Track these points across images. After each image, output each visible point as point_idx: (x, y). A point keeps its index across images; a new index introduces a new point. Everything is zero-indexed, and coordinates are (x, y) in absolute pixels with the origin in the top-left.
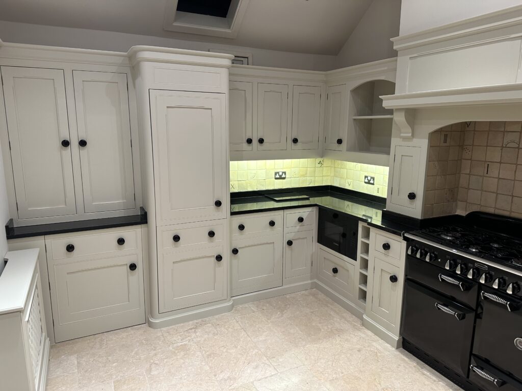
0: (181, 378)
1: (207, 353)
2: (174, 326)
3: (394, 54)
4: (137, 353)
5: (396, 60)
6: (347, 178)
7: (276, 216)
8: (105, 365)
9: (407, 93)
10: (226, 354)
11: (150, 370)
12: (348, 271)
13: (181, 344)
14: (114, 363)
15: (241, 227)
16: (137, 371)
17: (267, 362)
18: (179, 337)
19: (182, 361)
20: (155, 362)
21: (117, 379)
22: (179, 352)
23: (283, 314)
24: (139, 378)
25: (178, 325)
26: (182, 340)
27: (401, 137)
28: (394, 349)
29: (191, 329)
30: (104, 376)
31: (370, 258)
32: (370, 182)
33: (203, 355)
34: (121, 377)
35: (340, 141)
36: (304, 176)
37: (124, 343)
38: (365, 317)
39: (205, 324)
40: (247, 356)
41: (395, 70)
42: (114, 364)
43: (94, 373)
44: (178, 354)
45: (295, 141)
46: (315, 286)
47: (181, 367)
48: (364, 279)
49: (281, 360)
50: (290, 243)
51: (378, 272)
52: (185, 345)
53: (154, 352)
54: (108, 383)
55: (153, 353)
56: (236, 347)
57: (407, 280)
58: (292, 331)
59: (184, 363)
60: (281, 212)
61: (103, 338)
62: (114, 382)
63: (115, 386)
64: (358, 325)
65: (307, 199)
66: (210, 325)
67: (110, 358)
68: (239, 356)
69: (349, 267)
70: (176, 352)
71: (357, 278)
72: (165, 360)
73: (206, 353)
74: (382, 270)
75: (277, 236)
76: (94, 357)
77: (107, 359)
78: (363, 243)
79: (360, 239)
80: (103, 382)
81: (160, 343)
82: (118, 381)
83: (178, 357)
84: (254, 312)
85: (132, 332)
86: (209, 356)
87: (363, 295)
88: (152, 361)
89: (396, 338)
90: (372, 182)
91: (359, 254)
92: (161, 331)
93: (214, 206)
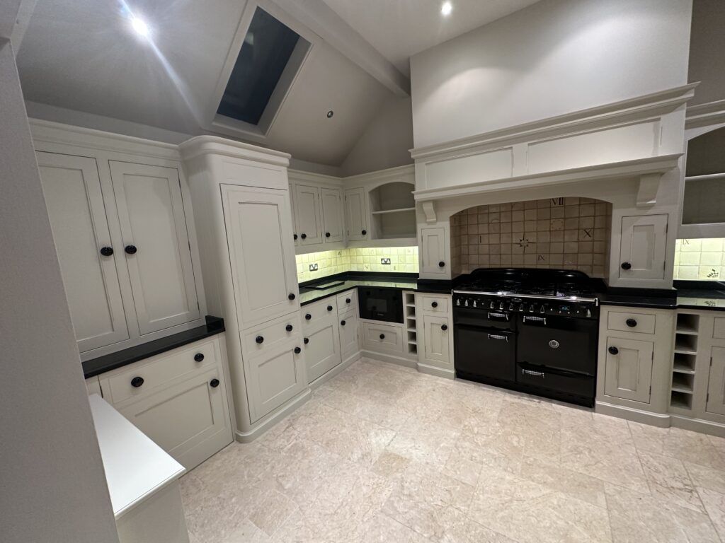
0: (320, 477)
1: (324, 442)
2: (267, 432)
3: (412, 161)
4: (250, 476)
5: (414, 166)
6: (364, 263)
7: (331, 301)
8: (222, 506)
9: (427, 189)
10: (341, 436)
11: (280, 486)
12: (396, 333)
13: (290, 445)
14: (232, 498)
15: (308, 317)
16: (267, 493)
17: (380, 427)
18: (282, 440)
19: (306, 461)
20: (279, 475)
21: (250, 513)
22: (295, 454)
23: (357, 385)
24: (277, 500)
25: (271, 429)
26: (288, 441)
27: (426, 222)
28: (452, 381)
29: (288, 427)
30: (230, 518)
31: (418, 317)
32: (386, 262)
33: (321, 446)
34: (253, 509)
35: (364, 233)
36: (330, 266)
37: (225, 472)
38: (419, 364)
39: (298, 418)
40: (361, 430)
41: (414, 173)
42: (233, 500)
43: (217, 522)
44: (296, 456)
45: (328, 235)
46: (363, 354)
47: (310, 467)
48: (413, 336)
49: (389, 421)
50: (343, 323)
51: (428, 326)
52: (295, 444)
53: (269, 465)
54: (244, 524)
55: (268, 468)
56: (345, 426)
57: (456, 326)
58: (375, 395)
59: (310, 462)
60: (334, 297)
61: (194, 478)
62: (250, 519)
63: (255, 523)
64: (416, 372)
65: (343, 284)
66: (302, 417)
67: (221, 495)
68: (354, 433)
69: (396, 330)
70: (292, 455)
71: (406, 336)
72: (289, 468)
73: (322, 443)
74: (431, 324)
75: (334, 318)
76: (200, 504)
77: (219, 498)
78: (409, 308)
79: (405, 305)
80: (236, 526)
81: (267, 454)
82: (254, 516)
83: (299, 459)
84: (332, 392)
85: (225, 457)
86: (327, 444)
87: (414, 349)
88: (275, 476)
89: (453, 372)
90: (388, 262)
91: (406, 317)
92: (258, 442)
93: (288, 301)
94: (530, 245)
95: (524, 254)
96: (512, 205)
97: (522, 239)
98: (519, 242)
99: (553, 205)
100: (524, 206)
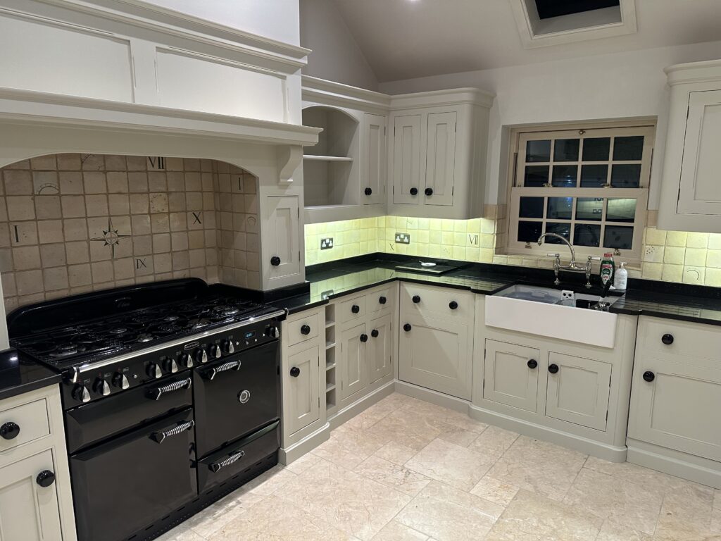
94: (121, 240)
95: (113, 259)
96: (83, 158)
97: (107, 229)
98: (101, 236)
99: (150, 168)
100: (105, 164)
